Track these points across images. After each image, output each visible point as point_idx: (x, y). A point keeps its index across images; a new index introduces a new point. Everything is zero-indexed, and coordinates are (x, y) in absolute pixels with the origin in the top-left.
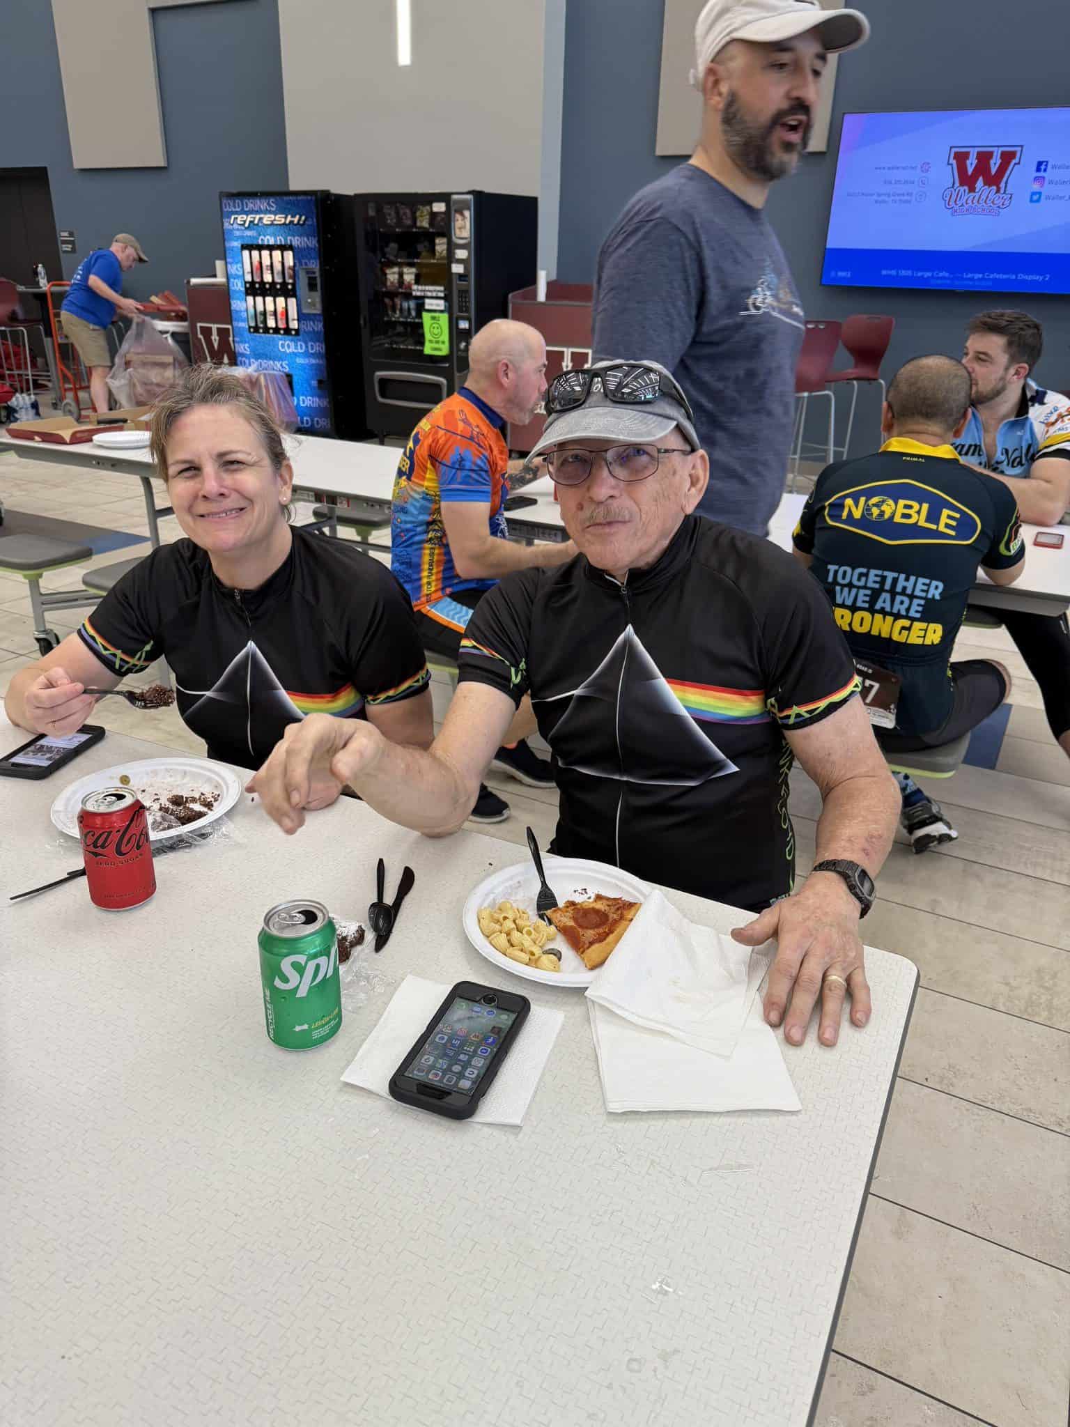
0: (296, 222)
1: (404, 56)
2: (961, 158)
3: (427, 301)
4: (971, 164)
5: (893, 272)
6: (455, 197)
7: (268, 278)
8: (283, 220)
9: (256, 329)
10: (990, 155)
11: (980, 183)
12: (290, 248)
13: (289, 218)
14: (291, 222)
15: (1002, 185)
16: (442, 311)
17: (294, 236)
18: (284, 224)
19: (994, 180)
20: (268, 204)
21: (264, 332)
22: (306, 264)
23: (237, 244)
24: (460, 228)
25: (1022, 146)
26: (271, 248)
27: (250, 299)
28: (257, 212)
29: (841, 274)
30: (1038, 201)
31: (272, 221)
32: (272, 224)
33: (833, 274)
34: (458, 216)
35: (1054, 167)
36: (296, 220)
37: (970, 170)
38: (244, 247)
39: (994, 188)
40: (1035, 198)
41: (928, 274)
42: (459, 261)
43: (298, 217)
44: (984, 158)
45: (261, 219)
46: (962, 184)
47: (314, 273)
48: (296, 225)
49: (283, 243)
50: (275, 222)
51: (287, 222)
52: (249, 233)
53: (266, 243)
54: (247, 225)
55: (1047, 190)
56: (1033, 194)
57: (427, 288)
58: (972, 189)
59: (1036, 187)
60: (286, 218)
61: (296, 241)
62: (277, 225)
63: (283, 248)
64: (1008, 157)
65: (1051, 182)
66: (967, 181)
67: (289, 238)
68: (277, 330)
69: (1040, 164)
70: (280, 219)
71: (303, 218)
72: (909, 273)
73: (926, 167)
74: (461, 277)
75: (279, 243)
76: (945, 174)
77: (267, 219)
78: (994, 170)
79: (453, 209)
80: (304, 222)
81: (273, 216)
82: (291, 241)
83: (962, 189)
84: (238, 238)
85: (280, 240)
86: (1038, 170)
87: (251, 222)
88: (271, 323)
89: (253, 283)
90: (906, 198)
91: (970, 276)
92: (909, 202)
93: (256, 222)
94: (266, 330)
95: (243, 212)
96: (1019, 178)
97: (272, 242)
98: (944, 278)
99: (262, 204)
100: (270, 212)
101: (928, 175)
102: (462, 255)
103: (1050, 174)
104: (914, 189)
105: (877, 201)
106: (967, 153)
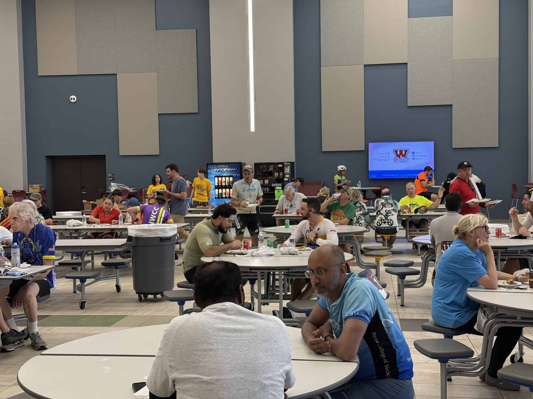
1: (253, 129)
3: (276, 187)
4: (399, 152)
5: (385, 175)
6: (285, 163)
7: (223, 184)
9: (218, 198)
10: (402, 151)
11: (401, 156)
12: (232, 176)
13: (232, 169)
15: (406, 157)
16: (281, 190)
18: (231, 170)
20: (226, 166)
21: (221, 198)
23: (214, 176)
24: (287, 170)
25: (408, 149)
26: (225, 177)
27: (217, 190)
28: (222, 168)
29: (373, 176)
32: (227, 171)
33: (371, 176)
34: (286, 168)
35: (416, 153)
36: (234, 170)
37: (399, 154)
38: (215, 177)
39: (404, 157)
40: (413, 159)
41: (393, 175)
42: (287, 178)
44: (401, 152)
45: (222, 170)
46: (397, 157)
52: (218, 173)
53: (224, 175)
54: (218, 171)
55: (415, 157)
57: (276, 184)
58: (400, 158)
59: (413, 157)
61: (234, 175)
63: (229, 177)
64: (406, 151)
65: (416, 156)
66: (398, 156)
67: (232, 174)
68: (226, 198)
69: (413, 152)
70: (229, 169)
72: (389, 175)
73: (389, 153)
75: (228, 175)
76: (393, 155)
77: (225, 170)
78: (404, 154)
79: (285, 166)
80: (237, 170)
81: (227, 169)
83: (398, 158)
84: (213, 175)
85: (229, 174)
86: (413, 154)
87: (219, 170)
88: (224, 196)
89: (218, 186)
91: (403, 175)
92: (386, 160)
93: (221, 170)
94: (222, 198)
95: (216, 168)
96: (409, 155)
97: (226, 175)
98: (397, 176)
99: (224, 166)
100: (226, 168)
101: (390, 155)
102: (287, 176)
103: (415, 154)
104: (387, 158)
105: (379, 161)
106: (397, 151)
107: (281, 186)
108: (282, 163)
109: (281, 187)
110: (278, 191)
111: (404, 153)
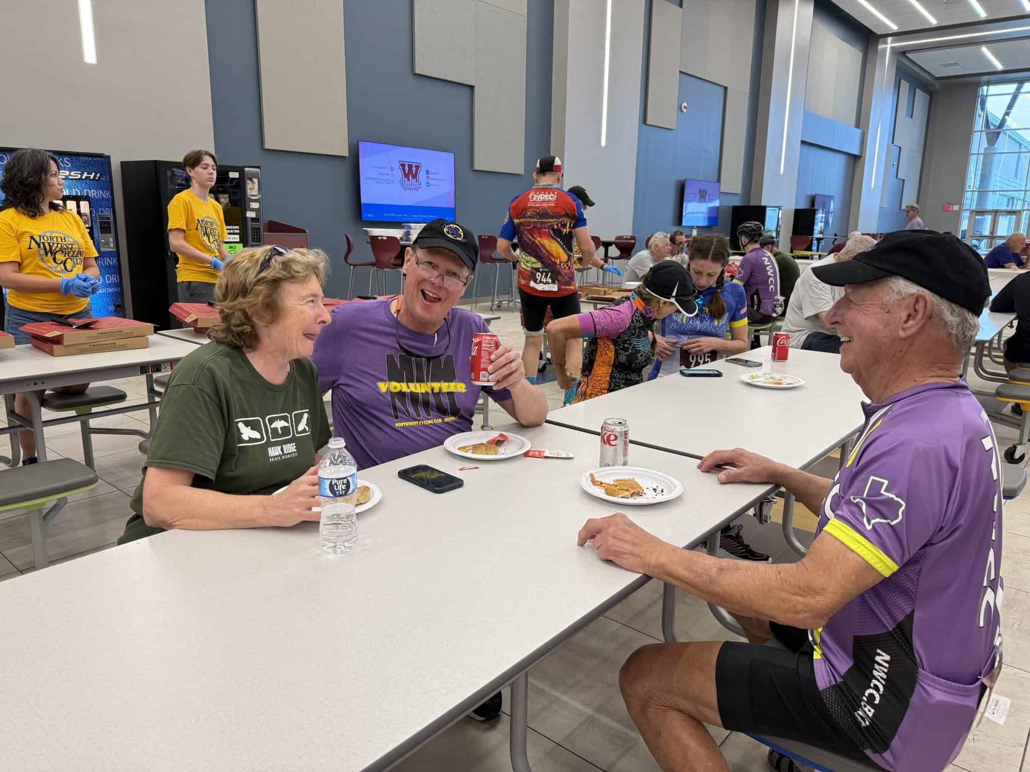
0: (92, 178)
2: (403, 166)
4: (407, 168)
5: (388, 215)
6: (247, 169)
8: (79, 176)
11: (410, 177)
12: (86, 198)
13: (85, 175)
14: (87, 178)
15: (417, 178)
16: (238, 243)
17: (90, 189)
18: (81, 179)
19: (415, 176)
22: (102, 212)
25: (421, 164)
29: (369, 215)
30: (429, 186)
31: (67, 176)
32: (66, 178)
33: (366, 215)
34: (248, 181)
35: (431, 173)
36: (92, 176)
37: (407, 171)
39: (415, 180)
40: (428, 185)
42: (253, 210)
43: (93, 174)
44: (410, 166)
47: (109, 218)
48: (92, 180)
49: (79, 194)
50: (70, 177)
51: (84, 177)
55: (431, 182)
56: (427, 183)
58: (409, 180)
59: (427, 180)
60: (82, 175)
61: (92, 193)
62: (72, 179)
63: (77, 198)
64: (417, 167)
65: (432, 179)
66: (406, 176)
67: (85, 190)
69: (427, 171)
70: (75, 175)
71: (98, 175)
72: (394, 215)
73: (392, 169)
74: (253, 219)
75: (74, 194)
76: (399, 173)
78: (414, 172)
80: (100, 177)
81: (68, 173)
82: (87, 193)
83: (405, 179)
85: (76, 192)
86: (427, 173)
90: (387, 181)
92: (389, 183)
96: (422, 175)
98: (406, 217)
100: (64, 169)
101: (393, 172)
102: (255, 205)
103: (431, 176)
104: (389, 177)
105: (377, 182)
106: (404, 164)
107: (238, 231)
108: (240, 170)
109: (238, 236)
110: (231, 247)
111: (414, 169)
